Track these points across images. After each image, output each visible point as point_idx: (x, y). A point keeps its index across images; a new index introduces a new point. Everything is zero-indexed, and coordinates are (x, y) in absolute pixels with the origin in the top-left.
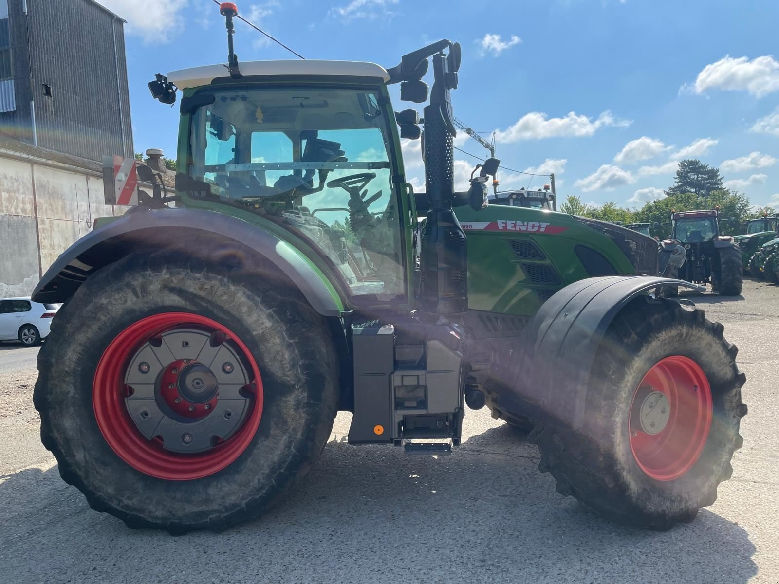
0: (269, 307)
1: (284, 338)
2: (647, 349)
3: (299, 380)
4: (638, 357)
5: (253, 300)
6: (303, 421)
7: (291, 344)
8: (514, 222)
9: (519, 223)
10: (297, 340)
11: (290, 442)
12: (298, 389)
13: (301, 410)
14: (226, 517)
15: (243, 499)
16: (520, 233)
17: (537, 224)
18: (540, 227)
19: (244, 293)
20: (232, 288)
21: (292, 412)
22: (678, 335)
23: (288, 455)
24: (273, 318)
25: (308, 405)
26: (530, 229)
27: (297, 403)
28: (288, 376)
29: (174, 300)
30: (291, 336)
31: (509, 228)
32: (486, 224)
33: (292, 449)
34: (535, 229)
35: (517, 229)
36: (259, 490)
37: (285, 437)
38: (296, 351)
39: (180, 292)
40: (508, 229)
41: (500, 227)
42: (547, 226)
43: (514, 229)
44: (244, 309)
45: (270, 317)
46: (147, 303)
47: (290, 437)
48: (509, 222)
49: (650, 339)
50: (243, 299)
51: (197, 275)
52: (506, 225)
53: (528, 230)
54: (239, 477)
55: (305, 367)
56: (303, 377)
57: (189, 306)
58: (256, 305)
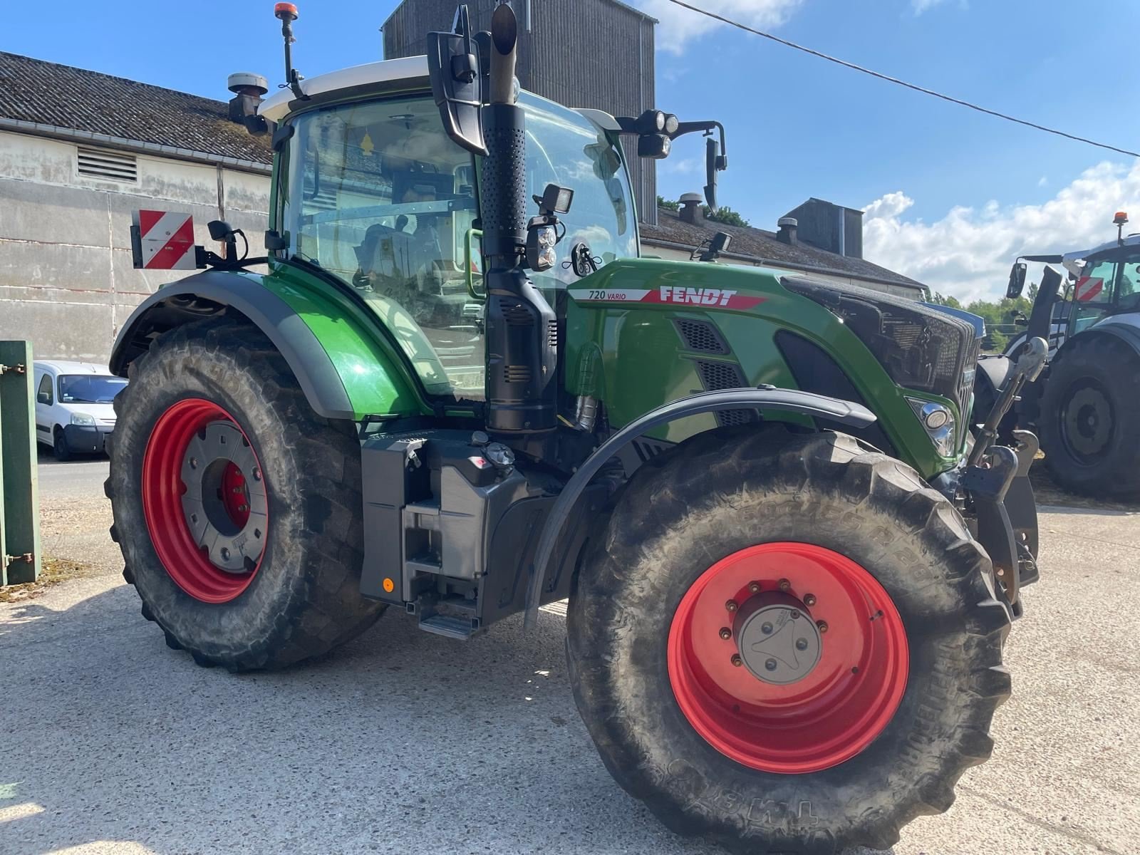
0: (270, 401)
1: (281, 443)
2: (698, 519)
3: (295, 500)
4: (675, 530)
5: (255, 389)
6: (300, 554)
7: (288, 451)
8: (684, 289)
9: (691, 291)
10: (293, 447)
11: (288, 579)
12: (294, 511)
13: (298, 540)
14: (236, 656)
15: (249, 639)
16: (689, 307)
17: (716, 293)
18: (721, 297)
19: (248, 379)
20: (238, 372)
21: (288, 540)
22: (787, 502)
23: (286, 595)
24: (272, 413)
25: (305, 535)
26: (705, 301)
27: (293, 530)
28: (284, 492)
29: (194, 384)
30: (289, 441)
31: (676, 299)
32: (644, 293)
33: (290, 589)
34: (714, 301)
35: (687, 301)
36: (263, 631)
37: (283, 572)
38: (294, 461)
39: (197, 374)
40: (674, 300)
41: (663, 298)
42: (732, 296)
43: (682, 300)
44: (247, 400)
45: (269, 412)
46: (175, 385)
47: (288, 572)
48: (677, 290)
49: (708, 502)
50: (246, 388)
51: (211, 355)
52: (672, 294)
53: (703, 302)
54: (246, 611)
55: (303, 483)
56: (299, 496)
57: (208, 393)
58: (258, 396)
